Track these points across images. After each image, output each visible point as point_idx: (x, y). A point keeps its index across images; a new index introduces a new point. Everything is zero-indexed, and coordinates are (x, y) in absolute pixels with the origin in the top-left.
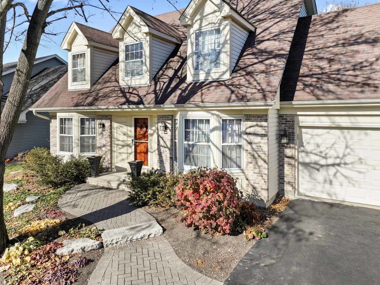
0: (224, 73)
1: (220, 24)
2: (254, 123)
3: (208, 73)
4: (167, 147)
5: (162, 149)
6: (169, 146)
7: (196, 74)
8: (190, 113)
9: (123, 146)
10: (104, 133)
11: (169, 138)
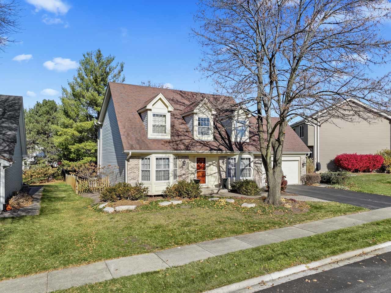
0: (247, 139)
1: (246, 119)
2: (258, 159)
3: (241, 139)
4: (224, 171)
5: (221, 172)
6: (225, 171)
7: (236, 138)
8: (243, 155)
9: (191, 174)
10: (184, 167)
11: (225, 167)
